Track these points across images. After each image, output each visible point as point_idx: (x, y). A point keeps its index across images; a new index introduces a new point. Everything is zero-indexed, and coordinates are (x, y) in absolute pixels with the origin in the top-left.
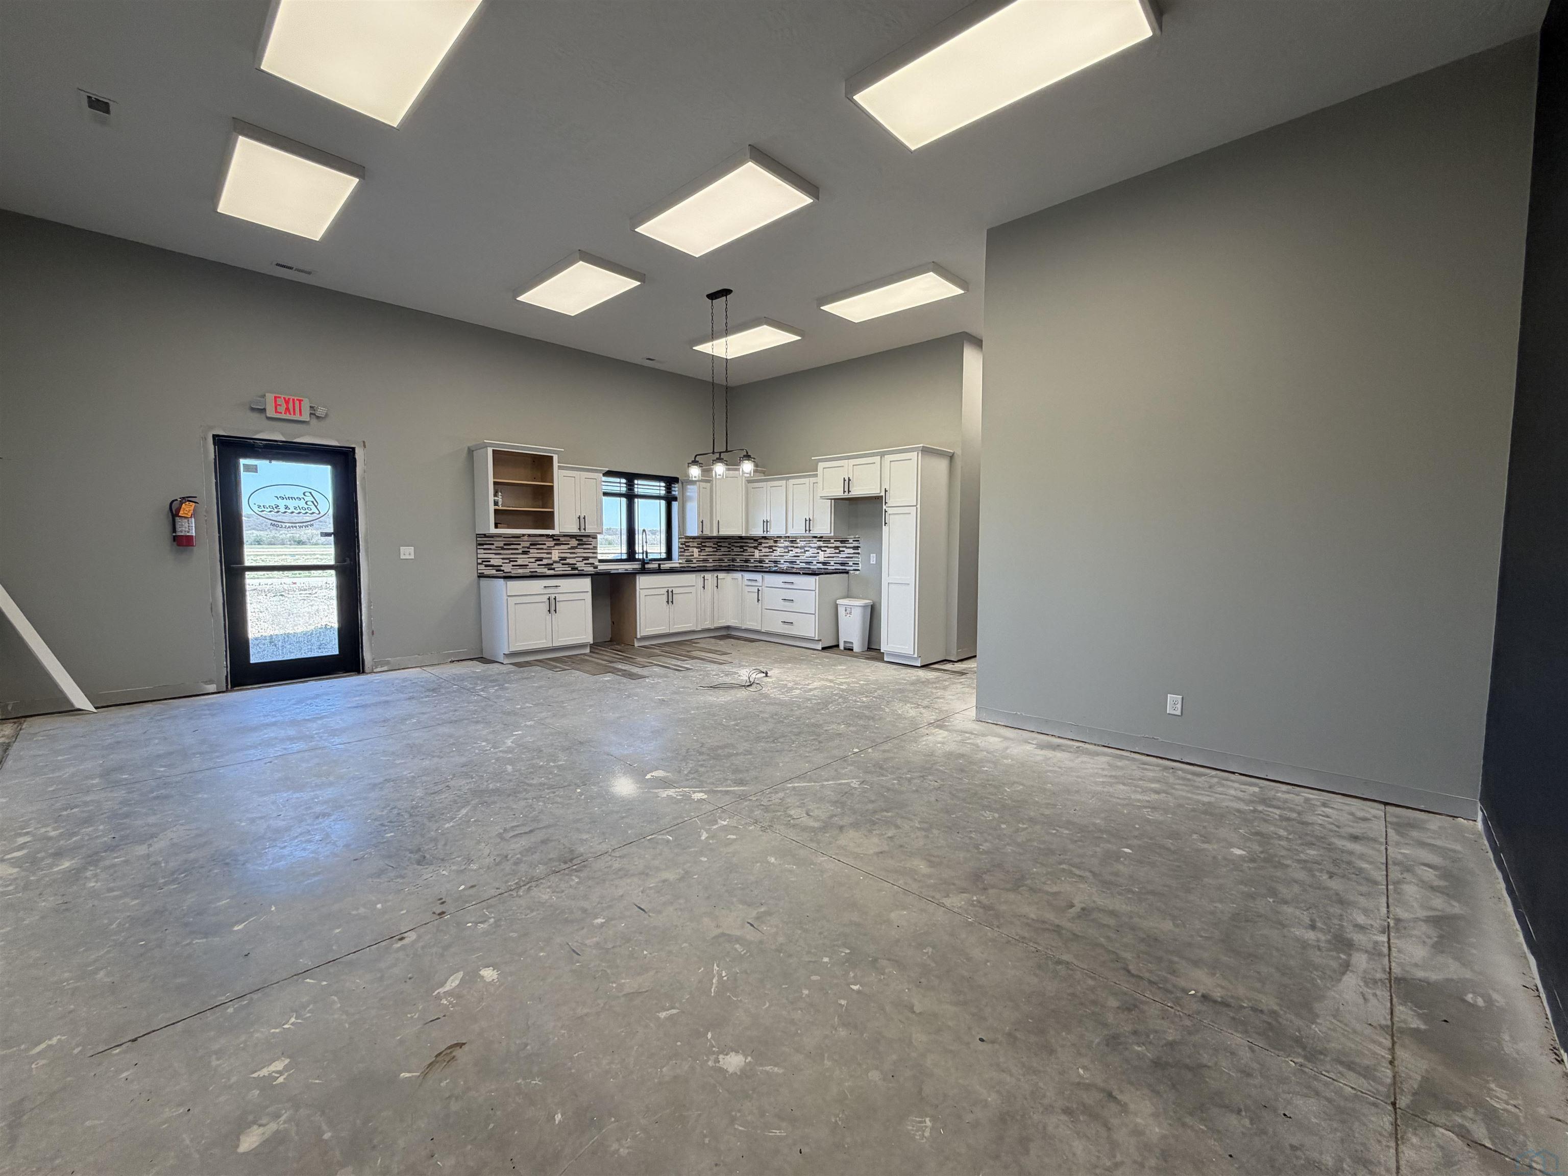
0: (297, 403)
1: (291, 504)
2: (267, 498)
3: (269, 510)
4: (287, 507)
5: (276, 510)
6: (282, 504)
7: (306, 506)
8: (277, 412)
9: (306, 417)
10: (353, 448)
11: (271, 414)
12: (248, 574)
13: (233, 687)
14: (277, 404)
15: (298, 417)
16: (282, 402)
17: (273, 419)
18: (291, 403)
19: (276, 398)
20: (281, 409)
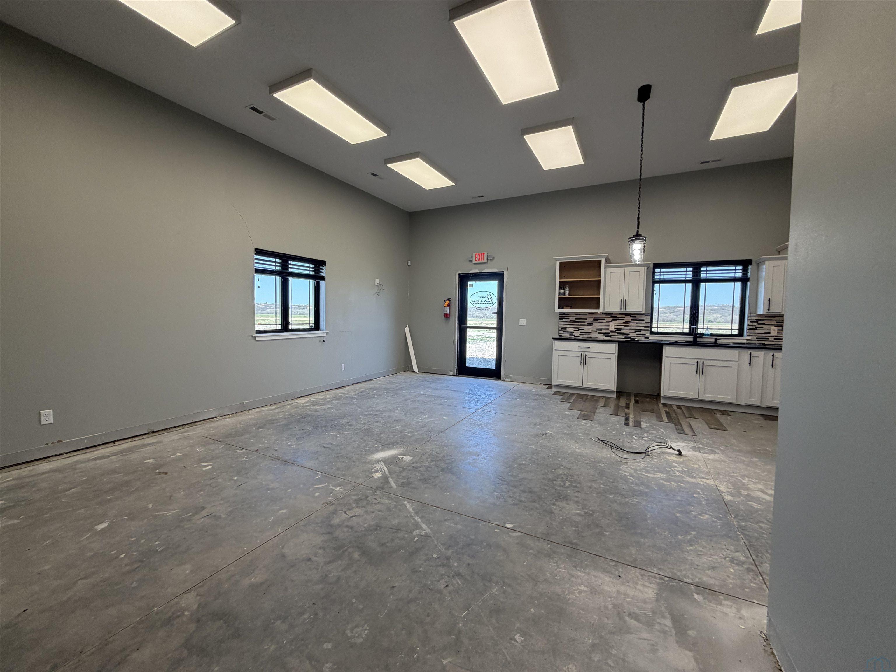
0: (482, 255)
1: (483, 299)
2: (475, 298)
3: (476, 302)
4: (482, 301)
5: (478, 303)
6: (480, 299)
7: (488, 300)
8: (476, 260)
9: (485, 261)
10: (504, 272)
11: (474, 261)
12: (468, 330)
13: (459, 375)
14: (476, 257)
15: (482, 261)
16: (477, 256)
17: (475, 264)
18: (480, 256)
19: (476, 254)
20: (477, 259)
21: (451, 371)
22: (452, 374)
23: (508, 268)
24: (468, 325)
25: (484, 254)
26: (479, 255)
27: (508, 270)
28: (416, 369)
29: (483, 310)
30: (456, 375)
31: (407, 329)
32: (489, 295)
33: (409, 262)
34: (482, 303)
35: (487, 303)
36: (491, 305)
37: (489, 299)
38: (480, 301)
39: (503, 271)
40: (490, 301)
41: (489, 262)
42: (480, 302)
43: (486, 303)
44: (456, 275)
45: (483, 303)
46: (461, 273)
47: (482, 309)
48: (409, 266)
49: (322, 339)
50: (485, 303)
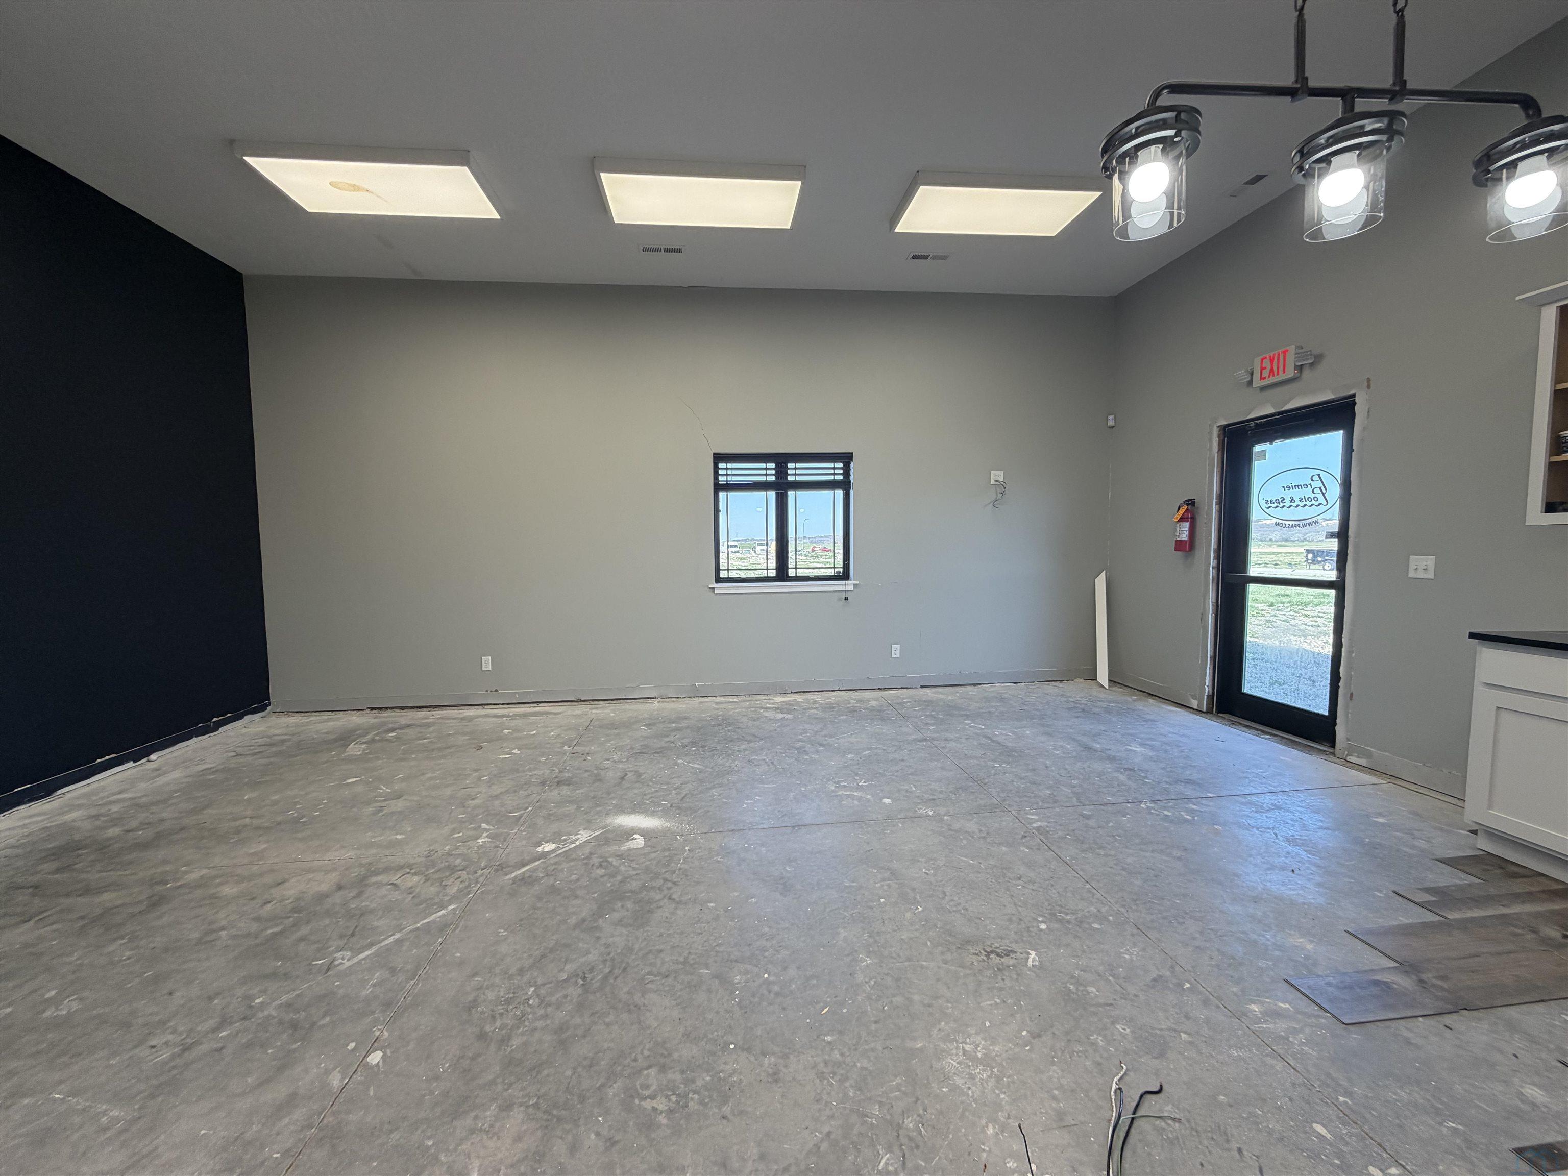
0: (1282, 357)
1: (1297, 494)
2: (1274, 492)
3: (1276, 505)
4: (1292, 500)
5: (1282, 505)
6: (1287, 495)
7: (1312, 496)
8: (1262, 378)
9: (1290, 373)
10: (1354, 396)
11: (1257, 383)
12: (1252, 588)
13: (1219, 711)
14: (1262, 369)
15: (1282, 377)
16: (1267, 363)
17: (1263, 389)
18: (1276, 360)
19: (1262, 360)
20: (1266, 373)
21: (1194, 697)
22: (1196, 707)
23: (1369, 380)
24: (1253, 571)
25: (1285, 352)
26: (1272, 361)
27: (1369, 387)
28: (1103, 675)
29: (1296, 526)
30: (1209, 712)
31: (1101, 583)
32: (1315, 478)
33: (1111, 417)
34: (1294, 505)
35: (1309, 503)
36: (1323, 508)
37: (1317, 491)
38: (1287, 500)
39: (1352, 392)
40: (1320, 496)
41: (1306, 373)
42: (1288, 504)
43: (1305, 505)
44: (1210, 433)
45: (1298, 506)
46: (1225, 423)
47: (1294, 523)
48: (1112, 427)
49: (844, 595)
50: (1302, 504)
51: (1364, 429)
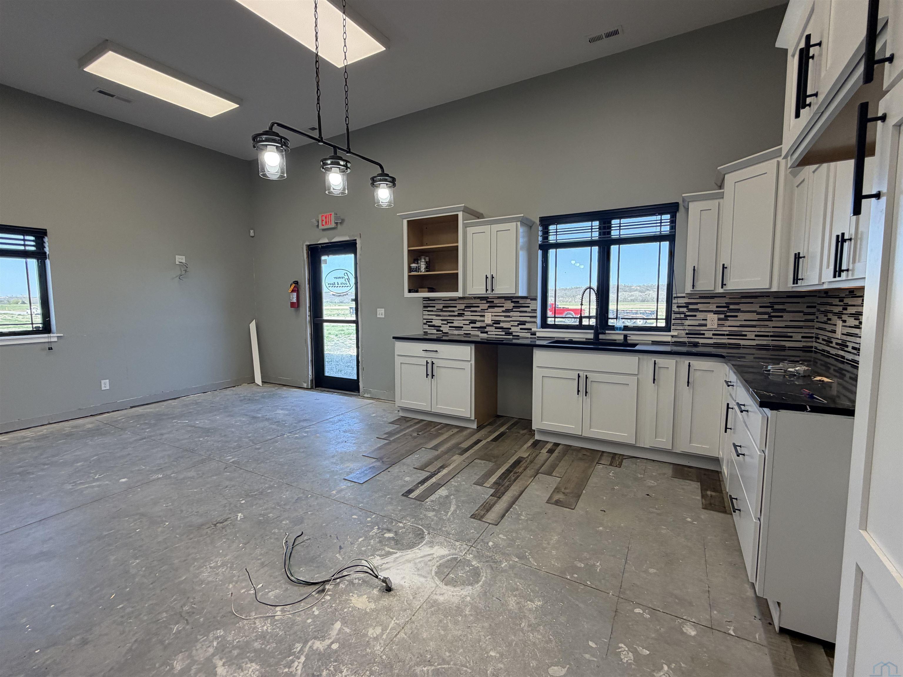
1: (340, 281)
2: (331, 279)
3: (332, 286)
4: (338, 284)
5: (334, 286)
6: (336, 281)
7: (345, 282)
9: (333, 225)
10: (356, 240)
11: (321, 227)
12: (325, 324)
13: (316, 387)
14: (322, 220)
15: (330, 226)
19: (322, 216)
20: (324, 223)
21: (304, 382)
22: (306, 387)
23: (360, 234)
24: (324, 318)
25: (331, 215)
26: (326, 218)
27: (360, 237)
28: (258, 379)
30: (312, 388)
31: (253, 326)
33: (252, 231)
34: (339, 286)
35: (344, 286)
36: (349, 288)
37: (346, 280)
38: (336, 284)
40: (348, 282)
41: (339, 226)
44: (303, 248)
45: (340, 287)
46: (308, 244)
48: (253, 237)
50: (341, 286)
51: (360, 255)
